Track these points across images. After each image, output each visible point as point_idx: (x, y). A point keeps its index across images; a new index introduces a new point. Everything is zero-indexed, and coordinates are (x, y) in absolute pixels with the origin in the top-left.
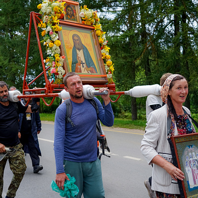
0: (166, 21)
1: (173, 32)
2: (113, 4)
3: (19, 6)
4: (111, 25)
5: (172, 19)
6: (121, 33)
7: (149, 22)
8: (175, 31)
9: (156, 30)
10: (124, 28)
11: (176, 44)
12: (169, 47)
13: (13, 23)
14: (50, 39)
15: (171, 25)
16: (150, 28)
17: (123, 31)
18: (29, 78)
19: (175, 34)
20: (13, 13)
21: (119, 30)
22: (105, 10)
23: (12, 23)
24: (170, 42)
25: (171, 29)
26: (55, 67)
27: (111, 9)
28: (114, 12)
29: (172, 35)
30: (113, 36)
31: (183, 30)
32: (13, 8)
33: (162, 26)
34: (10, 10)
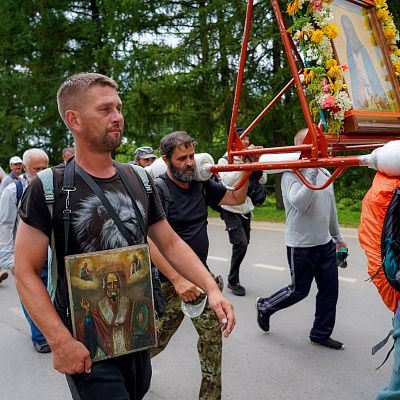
0: (260, 50)
1: (272, 69)
2: (175, 22)
3: (23, 23)
4: (176, 56)
5: (268, 47)
6: (190, 68)
7: (234, 53)
8: (274, 66)
9: (243, 65)
10: (194, 60)
11: (276, 87)
12: (263, 92)
13: (12, 50)
14: (312, 21)
15: (268, 57)
16: (234, 61)
17: (193, 66)
18: (41, 141)
19: (275, 71)
20: (12, 34)
21: (187, 64)
22: (163, 31)
23: (10, 50)
24: (266, 84)
25: (267, 63)
26: (329, 91)
27: (173, 30)
28: (179, 34)
29: (269, 72)
30: (179, 74)
31: (285, 65)
32: (11, 26)
33: (253, 58)
34: (7, 29)
